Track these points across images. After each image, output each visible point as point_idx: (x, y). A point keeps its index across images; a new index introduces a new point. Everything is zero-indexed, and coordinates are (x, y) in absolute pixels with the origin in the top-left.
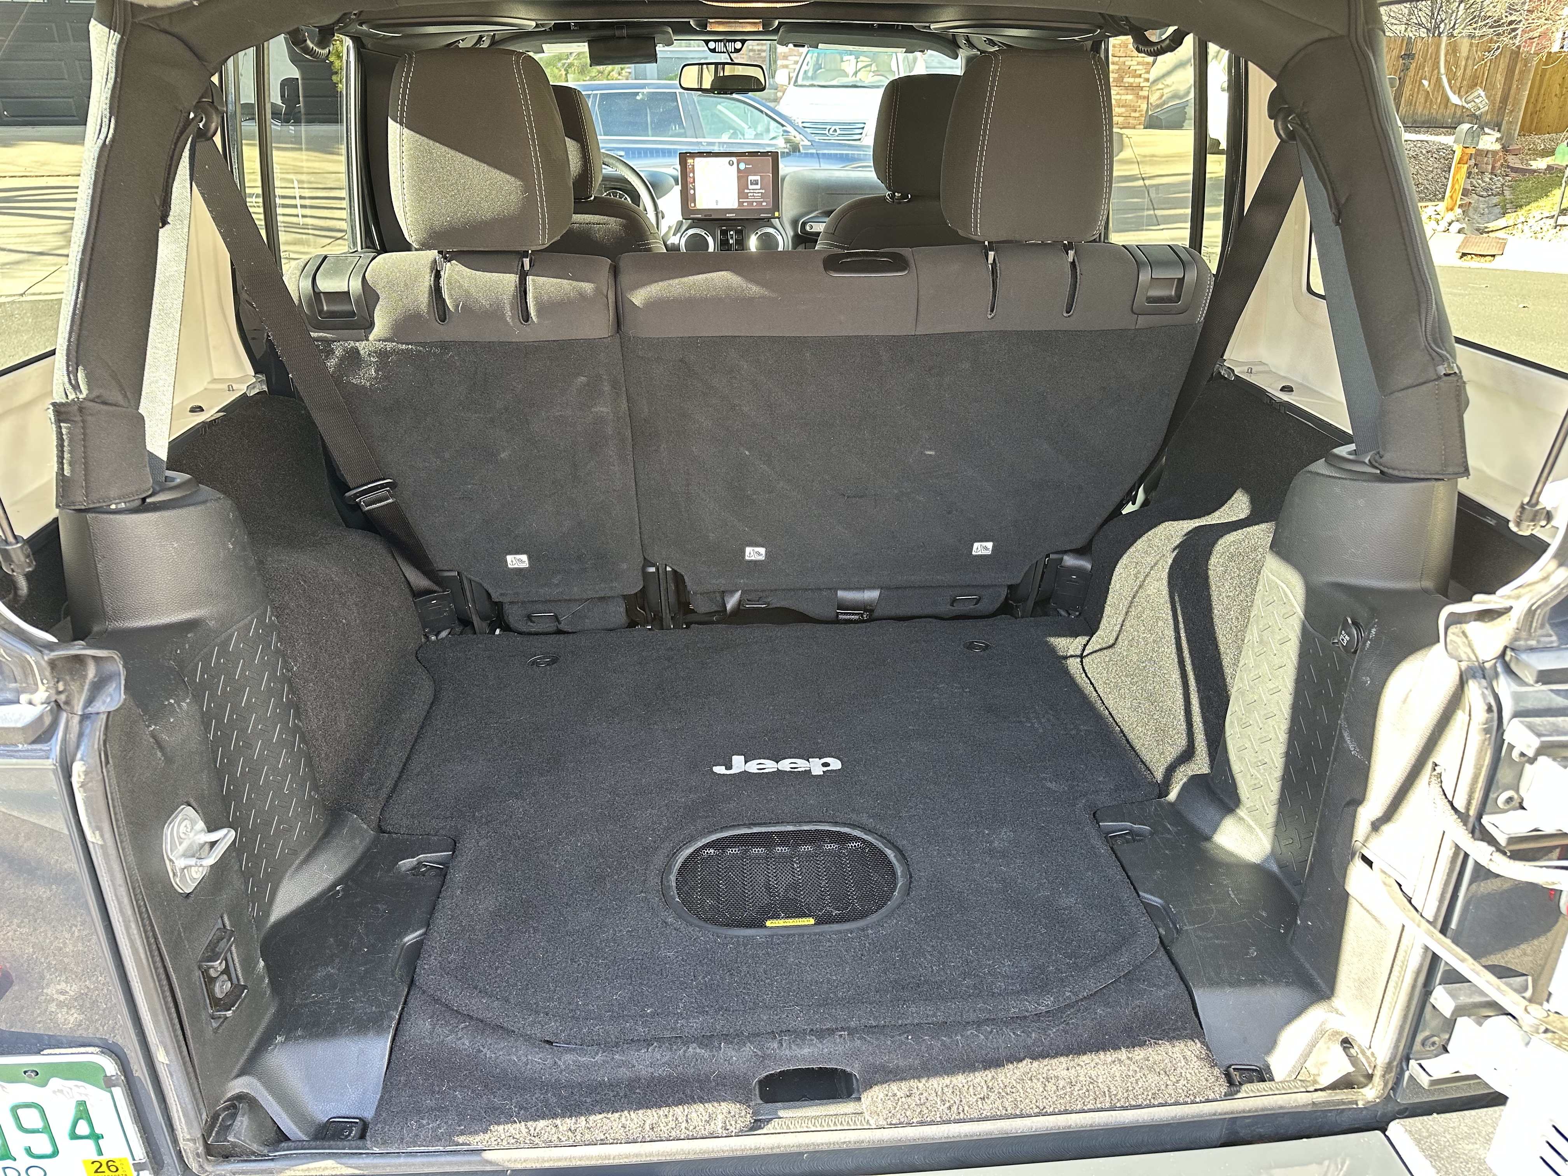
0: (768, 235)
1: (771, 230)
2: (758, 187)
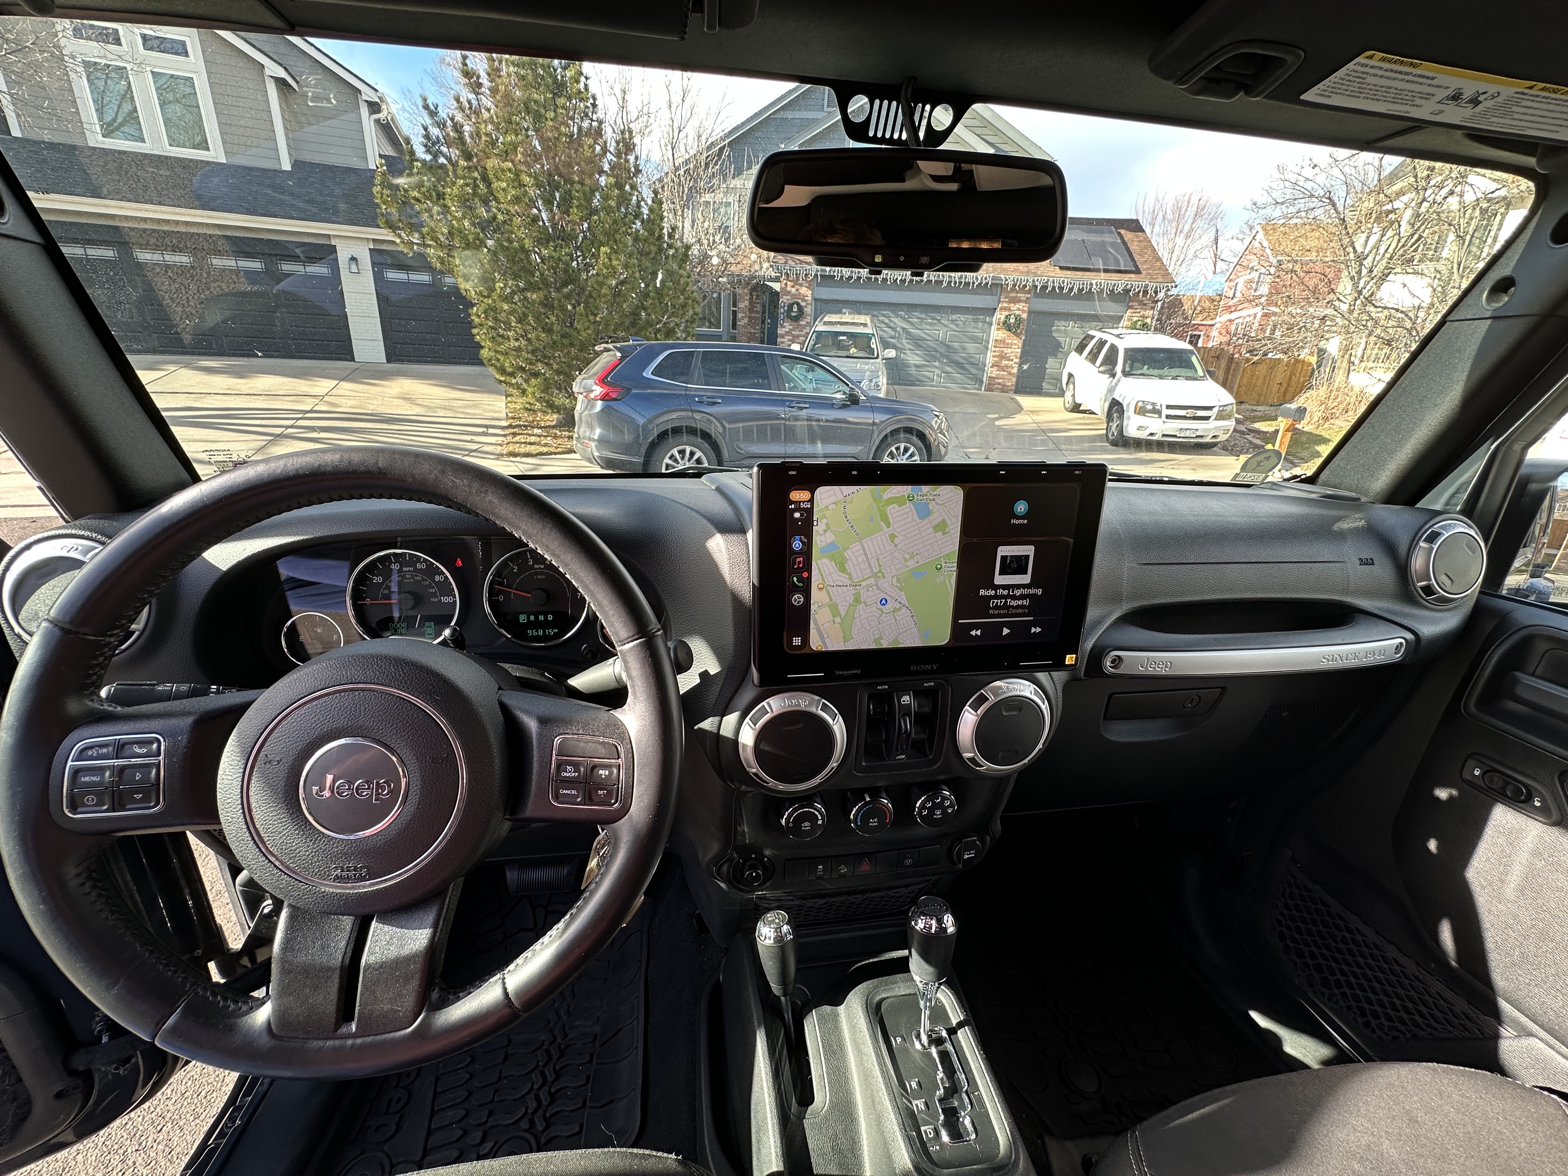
0: (1018, 704)
1: (1026, 689)
2: (1026, 579)
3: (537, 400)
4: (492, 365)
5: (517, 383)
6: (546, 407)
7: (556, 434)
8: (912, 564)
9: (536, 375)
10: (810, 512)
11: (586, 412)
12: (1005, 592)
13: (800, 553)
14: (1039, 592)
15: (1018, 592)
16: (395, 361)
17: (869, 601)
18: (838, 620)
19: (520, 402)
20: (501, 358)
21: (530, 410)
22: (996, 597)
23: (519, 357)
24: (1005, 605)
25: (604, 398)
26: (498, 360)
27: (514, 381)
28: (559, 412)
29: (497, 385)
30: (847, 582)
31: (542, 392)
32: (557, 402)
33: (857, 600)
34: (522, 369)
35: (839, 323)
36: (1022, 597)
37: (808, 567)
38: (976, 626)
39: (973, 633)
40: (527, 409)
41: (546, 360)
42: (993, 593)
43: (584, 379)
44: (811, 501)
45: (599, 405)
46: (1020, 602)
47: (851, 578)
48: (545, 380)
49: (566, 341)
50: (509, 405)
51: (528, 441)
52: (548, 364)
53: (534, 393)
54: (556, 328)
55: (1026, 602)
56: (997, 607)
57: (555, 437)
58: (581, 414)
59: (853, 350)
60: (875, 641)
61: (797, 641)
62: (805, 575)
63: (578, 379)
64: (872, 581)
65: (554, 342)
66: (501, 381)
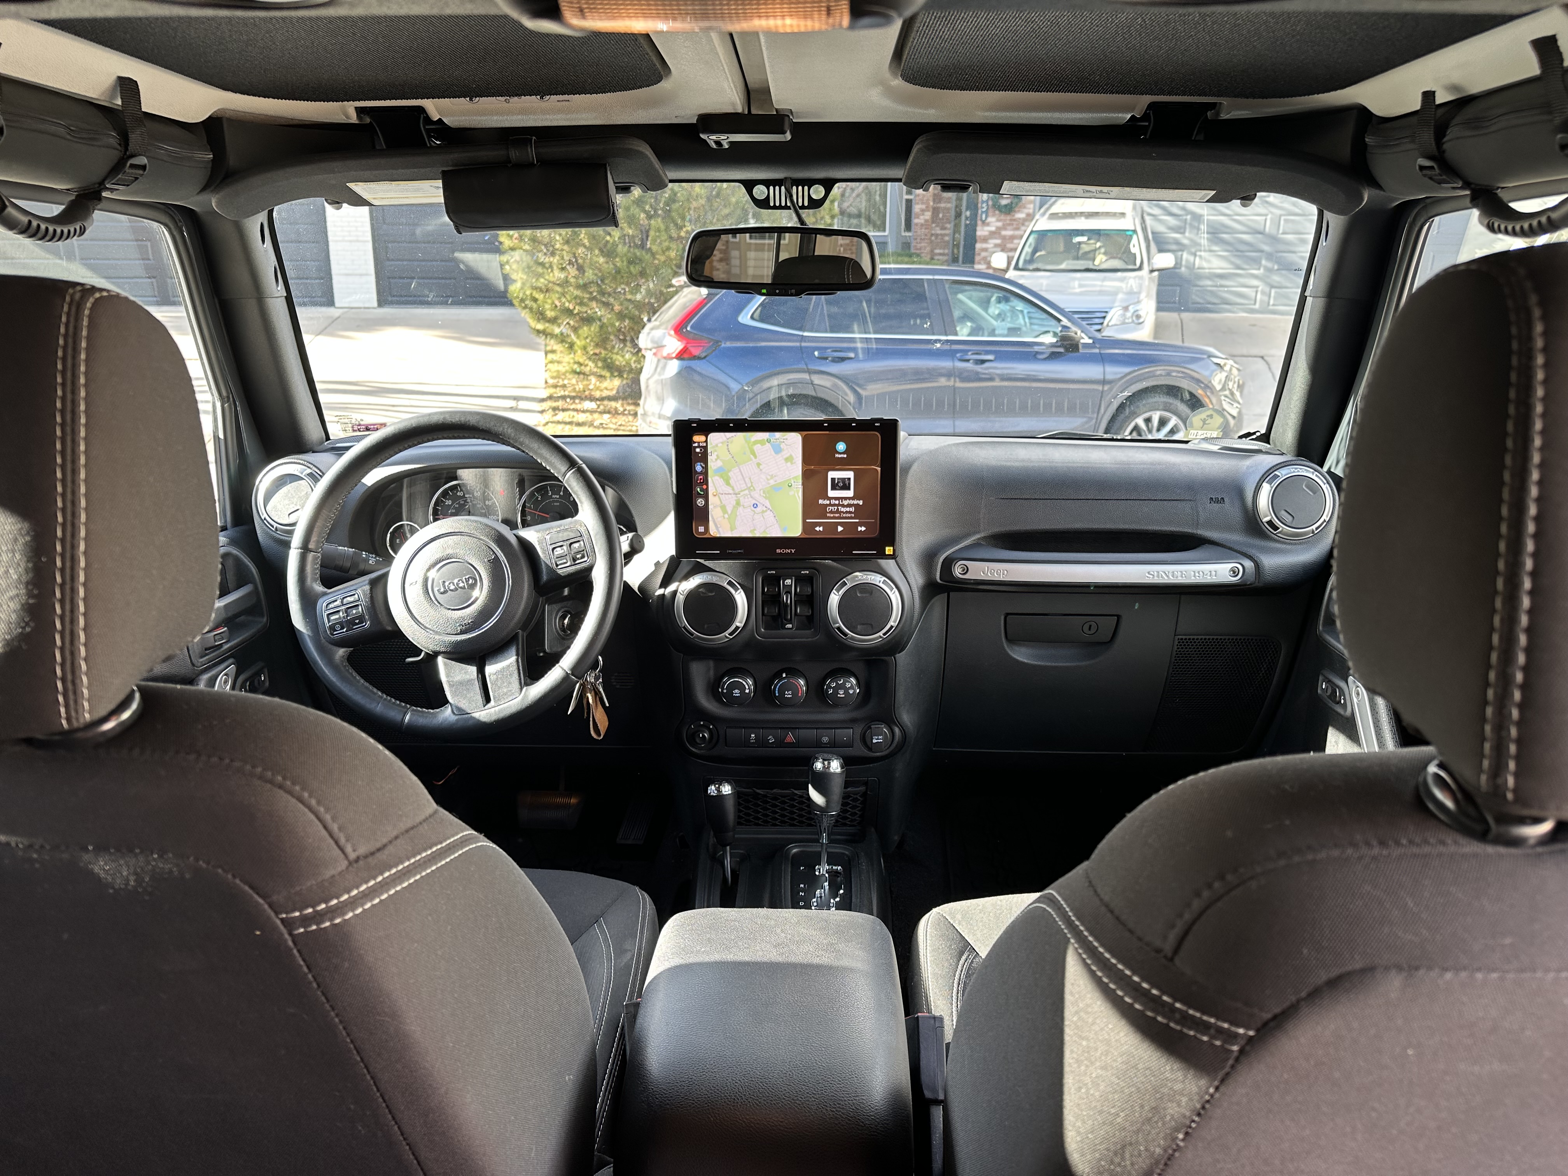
0: (869, 589)
1: (876, 579)
2: (850, 493)
3: (590, 359)
4: (526, 307)
5: (562, 334)
6: (603, 368)
7: (616, 409)
8: (772, 482)
9: (588, 320)
10: (706, 448)
11: (656, 377)
12: (837, 502)
13: (701, 473)
14: (861, 503)
15: (846, 502)
16: (391, 303)
17: (746, 504)
18: (726, 516)
19: (566, 361)
20: (540, 296)
21: (579, 373)
22: (830, 505)
23: (563, 294)
24: (838, 511)
25: (680, 356)
26: (535, 300)
27: (557, 331)
28: (620, 376)
29: (533, 336)
30: (731, 492)
31: (597, 345)
32: (619, 360)
33: (738, 503)
34: (569, 312)
35: (1082, 214)
36: (849, 506)
37: (706, 482)
38: (819, 524)
39: (817, 529)
40: (575, 372)
41: (603, 298)
42: (828, 502)
43: (652, 329)
44: (706, 441)
45: (674, 366)
46: (848, 509)
47: (733, 489)
48: (601, 327)
49: (634, 270)
50: (550, 366)
51: (575, 420)
52: (606, 304)
53: (585, 348)
54: (622, 249)
55: (852, 509)
56: (831, 512)
57: (615, 413)
58: (648, 379)
59: (1100, 260)
60: (751, 531)
61: (701, 529)
62: (705, 487)
63: (649, 326)
64: (747, 492)
65: (618, 271)
66: (538, 332)
